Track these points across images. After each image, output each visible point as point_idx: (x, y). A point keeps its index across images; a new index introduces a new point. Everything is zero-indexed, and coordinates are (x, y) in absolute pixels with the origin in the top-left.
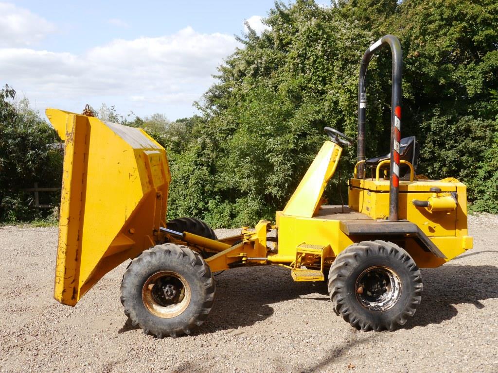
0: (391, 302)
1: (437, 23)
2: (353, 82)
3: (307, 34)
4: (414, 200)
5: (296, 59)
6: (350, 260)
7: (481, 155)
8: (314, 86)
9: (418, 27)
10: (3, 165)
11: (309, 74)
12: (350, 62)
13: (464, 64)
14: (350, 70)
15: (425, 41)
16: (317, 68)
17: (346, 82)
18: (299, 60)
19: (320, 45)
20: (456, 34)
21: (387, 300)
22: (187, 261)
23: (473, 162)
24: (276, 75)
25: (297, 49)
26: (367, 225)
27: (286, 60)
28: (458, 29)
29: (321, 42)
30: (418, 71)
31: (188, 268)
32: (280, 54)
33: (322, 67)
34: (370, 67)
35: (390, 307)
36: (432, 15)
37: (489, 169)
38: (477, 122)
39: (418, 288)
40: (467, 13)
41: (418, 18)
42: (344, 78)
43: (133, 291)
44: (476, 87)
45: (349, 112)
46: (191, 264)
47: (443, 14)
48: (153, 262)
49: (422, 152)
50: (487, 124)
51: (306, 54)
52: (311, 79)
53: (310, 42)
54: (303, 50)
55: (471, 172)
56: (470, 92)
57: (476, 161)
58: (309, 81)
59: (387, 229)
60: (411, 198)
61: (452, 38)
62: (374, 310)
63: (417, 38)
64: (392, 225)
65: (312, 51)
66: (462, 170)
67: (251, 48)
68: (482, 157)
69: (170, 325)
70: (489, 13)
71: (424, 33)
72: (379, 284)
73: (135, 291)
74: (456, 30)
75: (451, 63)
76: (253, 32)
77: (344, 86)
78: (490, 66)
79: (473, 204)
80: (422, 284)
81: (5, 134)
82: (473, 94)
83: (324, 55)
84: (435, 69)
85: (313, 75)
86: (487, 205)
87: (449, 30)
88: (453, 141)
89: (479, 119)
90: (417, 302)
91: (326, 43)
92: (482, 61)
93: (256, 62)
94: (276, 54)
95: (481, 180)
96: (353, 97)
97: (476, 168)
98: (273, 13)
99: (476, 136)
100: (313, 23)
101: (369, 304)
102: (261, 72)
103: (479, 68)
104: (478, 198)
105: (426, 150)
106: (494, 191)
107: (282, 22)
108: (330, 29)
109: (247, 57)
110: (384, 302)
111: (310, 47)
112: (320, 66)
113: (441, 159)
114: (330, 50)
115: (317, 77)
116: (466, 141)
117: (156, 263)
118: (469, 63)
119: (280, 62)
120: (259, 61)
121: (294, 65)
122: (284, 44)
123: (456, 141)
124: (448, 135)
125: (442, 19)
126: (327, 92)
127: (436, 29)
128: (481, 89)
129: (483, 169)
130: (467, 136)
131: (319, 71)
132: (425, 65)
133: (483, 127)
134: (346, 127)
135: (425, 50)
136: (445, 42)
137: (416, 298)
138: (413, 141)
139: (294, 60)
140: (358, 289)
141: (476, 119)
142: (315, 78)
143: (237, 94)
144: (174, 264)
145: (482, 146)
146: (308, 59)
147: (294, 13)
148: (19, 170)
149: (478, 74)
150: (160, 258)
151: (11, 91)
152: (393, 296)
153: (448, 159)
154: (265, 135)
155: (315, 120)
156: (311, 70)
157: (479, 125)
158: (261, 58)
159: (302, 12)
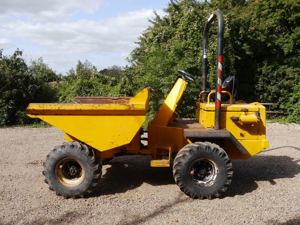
0: (211, 182)
1: (267, 10)
2: (215, 45)
3: (188, 17)
4: (231, 116)
5: (182, 32)
6: (187, 154)
7: (292, 89)
8: (192, 48)
9: (256, 13)
10: (15, 93)
11: (189, 41)
12: (213, 34)
13: (283, 35)
14: (213, 38)
15: (259, 21)
16: (194, 37)
17: (211, 45)
18: (183, 33)
19: (196, 24)
20: (278, 17)
21: (210, 180)
22: (84, 153)
23: (287, 93)
24: (171, 42)
25: (183, 26)
26: (198, 132)
27: (176, 32)
28: (279, 14)
29: (197, 22)
30: (254, 39)
31: (83, 157)
32: (173, 29)
33: (196, 36)
34: (226, 36)
35: (210, 185)
36: (264, 5)
37: (296, 97)
38: (290, 69)
39: (230, 175)
40: (285, 4)
41: (256, 7)
42: (210, 43)
43: (50, 168)
44: (289, 48)
45: (213, 63)
46: (86, 155)
47: (270, 5)
48: (62, 152)
49: (257, 87)
50: (296, 70)
51: (187, 29)
52: (190, 43)
53: (190, 22)
54: (186, 27)
55: (286, 99)
56: (286, 51)
57: (289, 92)
58: (189, 45)
59: (211, 135)
60: (229, 115)
61: (275, 19)
62: (200, 186)
63: (255, 19)
64: (214, 132)
65: (191, 27)
66: (280, 98)
67: (156, 25)
68: (293, 90)
69: (71, 191)
70: (298, 3)
71: (259, 16)
72: (206, 170)
73: (51, 169)
74: (278, 14)
75: (275, 34)
76: (158, 17)
77: (210, 48)
78: (297, 36)
79: (287, 118)
80: (232, 172)
81: (17, 76)
82: (287, 52)
83: (198, 29)
84: (265, 37)
85: (191, 41)
86: (294, 118)
87: (274, 14)
88: (275, 80)
89: (291, 67)
90: (228, 183)
91: (199, 23)
92: (293, 32)
93: (159, 34)
94: (171, 29)
95: (291, 103)
96: (215, 54)
97: (288, 96)
98: (170, 5)
99: (289, 77)
100: (192, 11)
101: (198, 182)
102: (162, 40)
103: (291, 37)
104: (290, 114)
105: (259, 86)
106: (299, 110)
107: (175, 10)
108: (202, 14)
109: (154, 31)
110: (207, 181)
111: (190, 25)
112: (195, 36)
113: (268, 91)
114: (201, 27)
115: (193, 43)
116: (283, 81)
117: (64, 153)
118: (285, 34)
119: (173, 34)
120: (161, 33)
121: (180, 35)
122: (175, 23)
123: (277, 81)
124: (272, 76)
125: (270, 8)
126: (199, 51)
127: (266, 14)
128: (292, 49)
129: (293, 97)
130: (283, 77)
131: (195, 39)
132: (258, 35)
133: (293, 72)
134: (211, 72)
135: (259, 26)
136: (272, 21)
137: (228, 181)
138: (233, 79)
139: (180, 33)
140: (191, 172)
141: (289, 67)
142: (192, 43)
143: (148, 52)
144: (75, 154)
145: (292, 83)
146: (189, 32)
147: (182, 5)
148: (24, 95)
149: (290, 40)
150: (67, 150)
151: (20, 52)
152: (213, 178)
153: (272, 91)
154: (159, 76)
155: (191, 68)
156: (190, 38)
157: (291, 71)
158: (162, 31)
159: (186, 4)
